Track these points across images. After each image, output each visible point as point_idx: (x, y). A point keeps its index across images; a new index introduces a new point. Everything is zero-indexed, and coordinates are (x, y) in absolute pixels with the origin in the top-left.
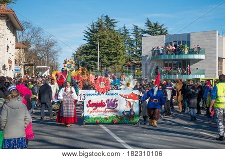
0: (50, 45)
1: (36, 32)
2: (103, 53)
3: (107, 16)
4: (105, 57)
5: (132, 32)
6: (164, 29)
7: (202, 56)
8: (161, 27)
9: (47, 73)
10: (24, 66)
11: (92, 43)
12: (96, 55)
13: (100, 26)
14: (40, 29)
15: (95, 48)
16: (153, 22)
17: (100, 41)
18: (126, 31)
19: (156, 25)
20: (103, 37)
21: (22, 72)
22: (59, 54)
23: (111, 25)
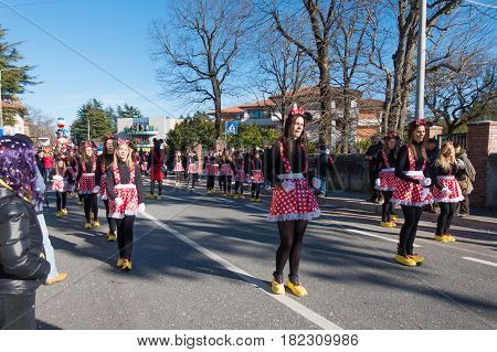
0: (50, 121)
1: (37, 113)
2: (92, 128)
3: (94, 100)
4: (94, 131)
5: (116, 111)
6: (137, 111)
7: (156, 133)
8: (135, 110)
9: (47, 143)
11: (83, 120)
12: (87, 129)
13: (89, 107)
15: (85, 124)
16: (129, 107)
17: (90, 119)
18: (112, 110)
19: (132, 108)
20: (92, 115)
23: (99, 106)
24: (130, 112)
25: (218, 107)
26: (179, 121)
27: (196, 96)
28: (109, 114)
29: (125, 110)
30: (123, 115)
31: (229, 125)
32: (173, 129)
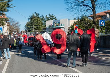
2: (35, 25)
3: (36, 13)
4: (36, 27)
5: (45, 17)
6: (55, 17)
7: (63, 27)
8: (54, 16)
10: (9, 31)
11: (31, 22)
12: (33, 26)
13: (33, 16)
14: (13, 19)
15: (32, 24)
17: (34, 21)
18: (43, 17)
19: (52, 15)
20: (35, 20)
21: (9, 33)
22: (20, 26)
23: (38, 15)
24: (51, 18)
25: (94, 13)
26: (76, 21)
27: (83, 8)
28: (42, 18)
29: (49, 17)
30: (48, 19)
31: (101, 22)
32: (73, 25)
